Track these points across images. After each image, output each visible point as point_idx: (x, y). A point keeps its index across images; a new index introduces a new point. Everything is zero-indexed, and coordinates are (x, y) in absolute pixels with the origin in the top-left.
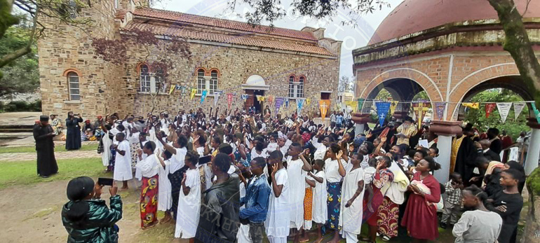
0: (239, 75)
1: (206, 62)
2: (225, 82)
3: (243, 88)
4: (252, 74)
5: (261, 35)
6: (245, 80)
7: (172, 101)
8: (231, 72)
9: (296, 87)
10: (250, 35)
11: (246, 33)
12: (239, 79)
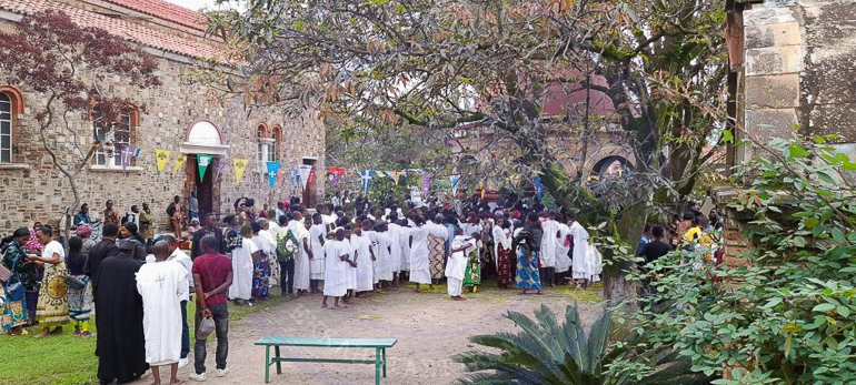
0: (175, 120)
1: (111, 88)
2: (150, 138)
3: (182, 150)
4: (196, 119)
5: (165, 23)
6: (187, 132)
7: (37, 183)
8: (161, 115)
9: (265, 148)
10: (141, 19)
11: (133, 13)
12: (176, 131)
